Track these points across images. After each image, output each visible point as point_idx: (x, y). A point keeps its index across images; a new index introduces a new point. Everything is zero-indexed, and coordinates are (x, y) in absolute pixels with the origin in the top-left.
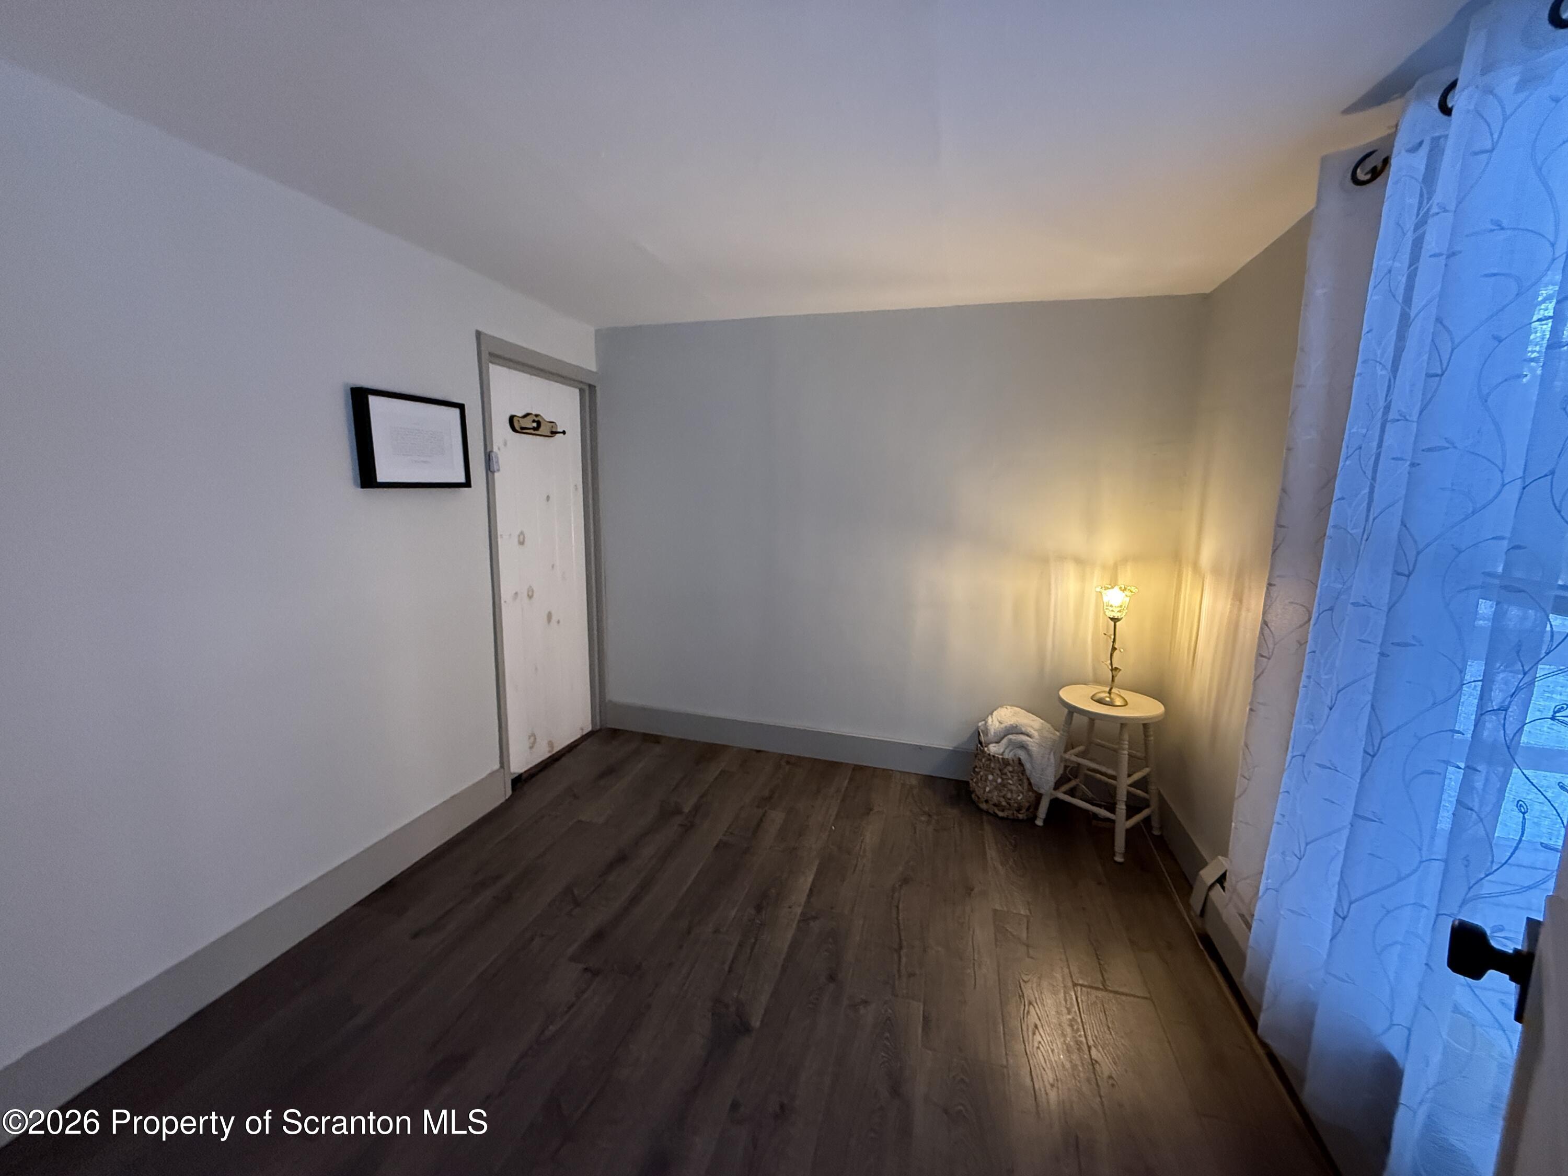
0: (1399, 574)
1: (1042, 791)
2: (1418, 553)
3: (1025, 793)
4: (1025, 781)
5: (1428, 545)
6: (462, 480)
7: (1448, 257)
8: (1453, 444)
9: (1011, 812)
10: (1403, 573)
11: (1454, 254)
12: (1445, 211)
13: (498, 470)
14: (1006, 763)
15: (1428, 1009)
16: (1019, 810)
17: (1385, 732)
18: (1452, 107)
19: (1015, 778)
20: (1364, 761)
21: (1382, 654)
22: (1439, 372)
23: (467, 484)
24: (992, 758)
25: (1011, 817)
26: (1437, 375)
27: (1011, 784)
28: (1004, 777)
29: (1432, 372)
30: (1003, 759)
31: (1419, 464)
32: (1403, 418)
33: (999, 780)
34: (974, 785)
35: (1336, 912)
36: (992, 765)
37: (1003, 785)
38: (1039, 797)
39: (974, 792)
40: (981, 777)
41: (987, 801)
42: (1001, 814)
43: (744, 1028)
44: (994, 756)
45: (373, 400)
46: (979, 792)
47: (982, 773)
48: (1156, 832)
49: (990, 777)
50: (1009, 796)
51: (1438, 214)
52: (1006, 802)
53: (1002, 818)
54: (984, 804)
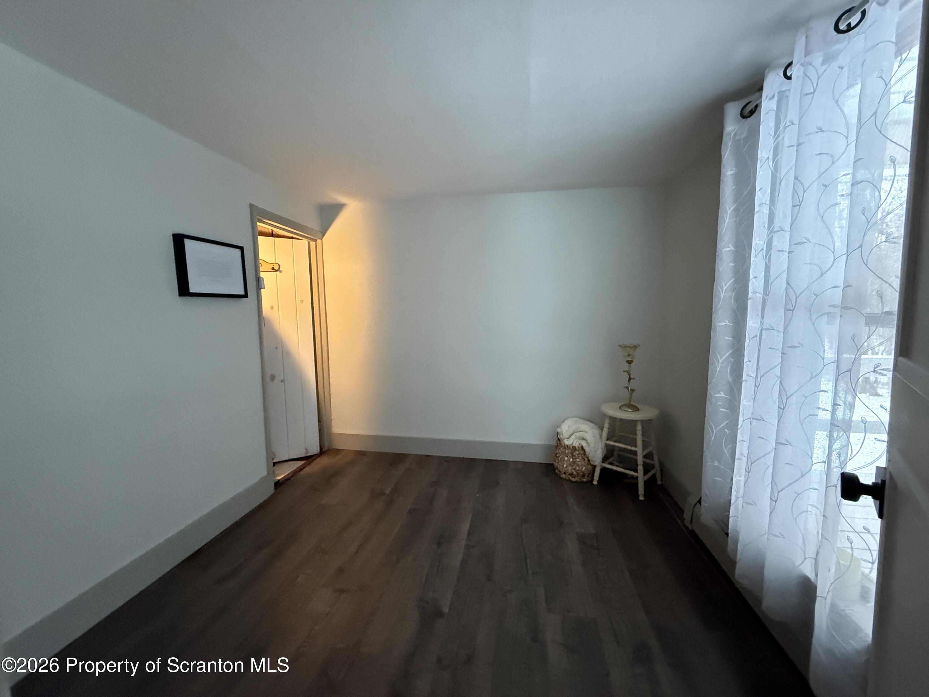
0: (788, 310)
1: (596, 464)
2: (797, 298)
3: (586, 466)
4: (586, 459)
5: (801, 293)
6: (242, 293)
7: (797, 146)
8: (809, 240)
9: (578, 478)
10: (790, 309)
11: (800, 144)
12: (793, 124)
13: (264, 288)
14: (574, 448)
15: (827, 540)
16: (583, 476)
17: (789, 395)
18: (791, 75)
19: (580, 458)
20: (778, 412)
21: (783, 353)
22: (799, 204)
23: (246, 296)
24: (567, 447)
25: (579, 481)
26: (798, 205)
27: (578, 462)
28: (574, 458)
29: (795, 204)
30: (572, 447)
31: (793, 252)
32: (781, 230)
33: (571, 460)
34: (557, 464)
35: (771, 499)
36: (567, 451)
37: (574, 462)
38: (594, 467)
39: (557, 468)
40: (561, 459)
41: (565, 473)
42: (573, 480)
43: (439, 614)
44: (567, 446)
45: (187, 242)
46: (560, 468)
47: (561, 457)
48: (659, 483)
49: (566, 459)
50: (577, 468)
51: (789, 126)
52: (576, 472)
53: (574, 482)
54: (564, 474)
